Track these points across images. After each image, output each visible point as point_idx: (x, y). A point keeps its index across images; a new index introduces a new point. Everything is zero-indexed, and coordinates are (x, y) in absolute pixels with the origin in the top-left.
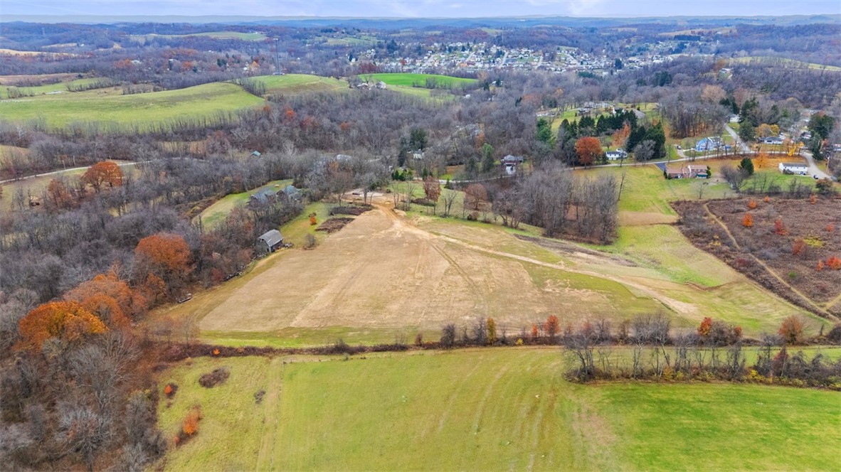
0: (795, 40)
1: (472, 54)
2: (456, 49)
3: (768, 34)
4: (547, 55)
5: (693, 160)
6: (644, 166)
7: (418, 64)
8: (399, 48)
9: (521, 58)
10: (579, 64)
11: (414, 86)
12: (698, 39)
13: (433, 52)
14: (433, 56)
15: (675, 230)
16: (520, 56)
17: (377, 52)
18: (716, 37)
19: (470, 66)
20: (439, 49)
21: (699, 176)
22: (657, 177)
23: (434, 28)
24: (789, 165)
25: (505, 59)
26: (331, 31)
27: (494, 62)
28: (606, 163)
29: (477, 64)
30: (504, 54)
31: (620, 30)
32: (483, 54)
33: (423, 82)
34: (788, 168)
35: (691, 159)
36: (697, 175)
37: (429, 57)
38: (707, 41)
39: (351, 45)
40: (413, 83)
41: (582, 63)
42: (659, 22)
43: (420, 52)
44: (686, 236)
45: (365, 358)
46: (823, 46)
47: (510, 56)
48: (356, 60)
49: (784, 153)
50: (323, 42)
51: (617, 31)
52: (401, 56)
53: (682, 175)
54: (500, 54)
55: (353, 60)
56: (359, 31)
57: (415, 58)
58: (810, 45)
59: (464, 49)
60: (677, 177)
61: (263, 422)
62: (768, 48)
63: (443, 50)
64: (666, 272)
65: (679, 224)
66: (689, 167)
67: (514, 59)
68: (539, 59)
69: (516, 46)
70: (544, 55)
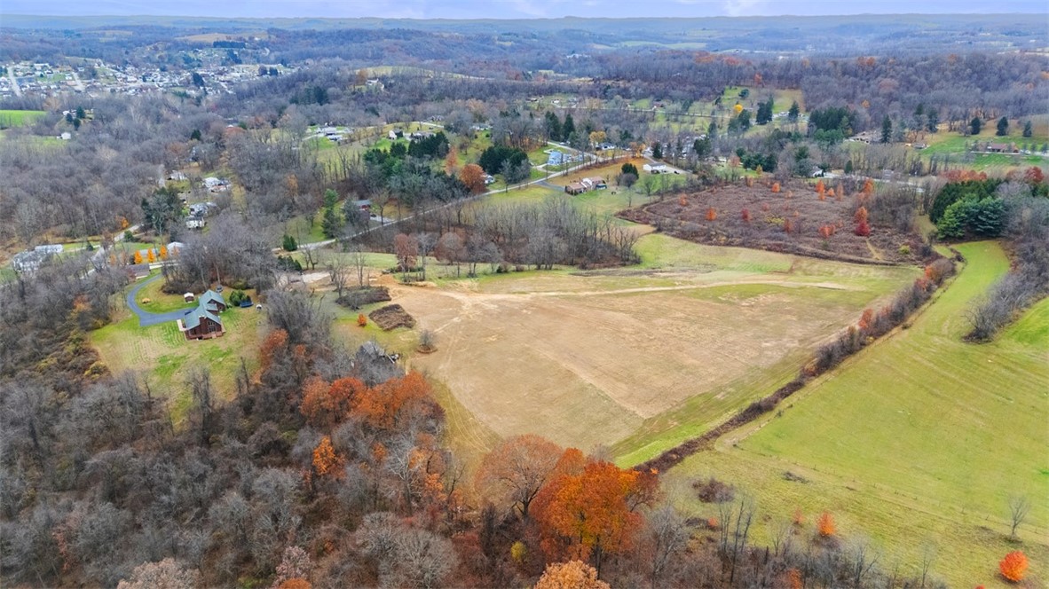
5: (568, 174)
6: (527, 187)
9: (42, 76)
10: (142, 82)
12: (243, 45)
15: (661, 236)
16: (38, 73)
21: (600, 187)
22: (562, 196)
24: (653, 165)
28: (487, 190)
30: (6, 71)
34: (654, 168)
35: (564, 172)
36: (597, 186)
41: (145, 81)
47: (20, 74)
53: (585, 188)
58: (373, 52)
60: (581, 192)
61: (851, 489)
62: (334, 56)
64: (732, 269)
65: (659, 230)
66: (586, 180)
67: (29, 76)
68: (72, 75)
69: (14, 59)
70: (76, 71)
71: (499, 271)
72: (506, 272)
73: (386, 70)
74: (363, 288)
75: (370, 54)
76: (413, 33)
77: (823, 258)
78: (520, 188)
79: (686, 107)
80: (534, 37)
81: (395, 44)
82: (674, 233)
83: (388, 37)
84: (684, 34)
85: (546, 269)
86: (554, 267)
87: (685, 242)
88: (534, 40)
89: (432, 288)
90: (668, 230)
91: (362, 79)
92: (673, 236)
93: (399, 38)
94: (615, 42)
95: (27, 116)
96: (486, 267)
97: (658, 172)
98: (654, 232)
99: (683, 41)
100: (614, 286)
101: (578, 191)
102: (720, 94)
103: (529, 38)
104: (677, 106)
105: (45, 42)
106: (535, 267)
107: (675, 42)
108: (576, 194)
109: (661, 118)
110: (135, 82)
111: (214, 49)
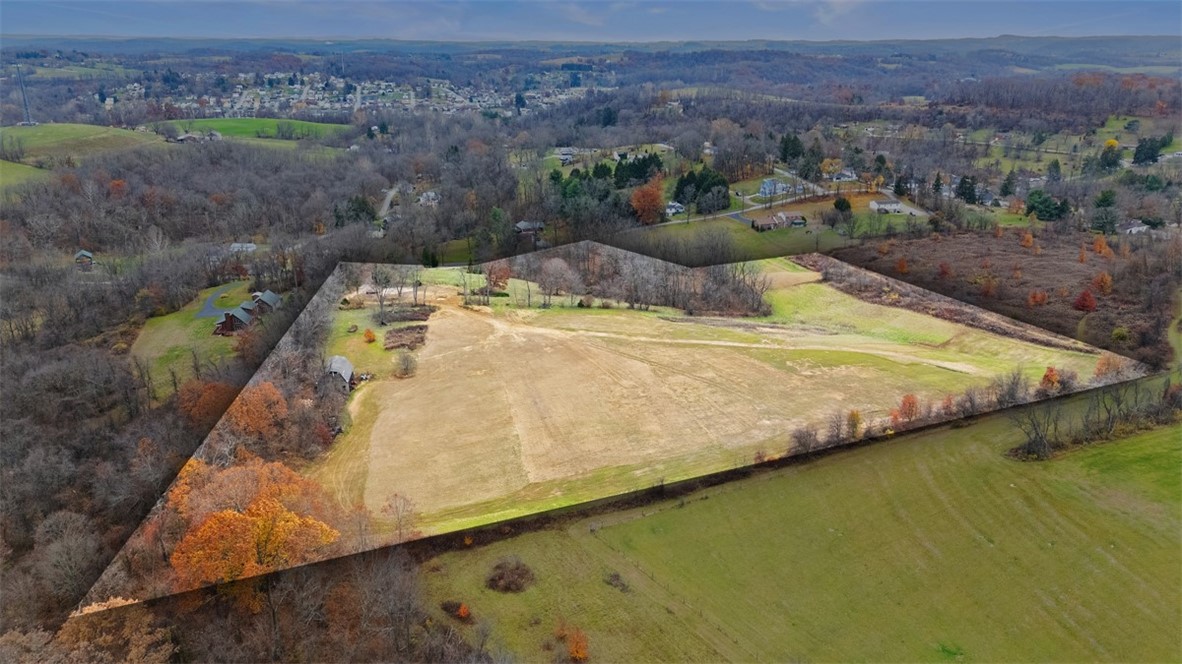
0: (700, 69)
1: (307, 89)
2: (279, 81)
3: (666, 63)
4: (419, 89)
5: (770, 207)
6: (715, 219)
7: (227, 105)
8: (186, 81)
9: (383, 94)
10: (467, 102)
11: (259, 137)
12: (590, 68)
13: (245, 87)
14: (245, 92)
15: (825, 287)
16: (381, 92)
17: (148, 88)
18: (610, 67)
19: (312, 106)
20: (252, 82)
21: (796, 224)
22: (745, 231)
23: (220, 53)
24: (881, 203)
25: (358, 95)
26: (35, 55)
27: (345, 100)
28: (667, 220)
29: (321, 104)
30: (355, 89)
31: (480, 57)
32: (324, 89)
33: (273, 131)
34: (882, 206)
35: (768, 205)
36: (793, 223)
37: (241, 94)
38: (602, 71)
39: (84, 78)
40: (258, 133)
41: (471, 101)
42: (514, 47)
43: (223, 87)
44: (847, 292)
45: (707, 498)
46: (733, 76)
47: (365, 92)
48: (116, 101)
49: (864, 190)
50: (29, 74)
51: (475, 59)
52: (193, 93)
53: (775, 225)
54: (349, 89)
55: (109, 101)
56: (86, 55)
57: (219, 97)
58: (719, 74)
59: (292, 82)
60: (770, 228)
61: (670, 612)
62: (676, 79)
63: (259, 82)
64: (873, 335)
65: (825, 280)
66: (780, 214)
67: (372, 95)
68: (409, 95)
69: (370, 78)
70: (415, 90)
71: (581, 305)
72: (589, 307)
73: (691, 92)
74: (416, 305)
75: (715, 77)
76: (776, 54)
77: (999, 334)
78: (705, 220)
79: (1040, 141)
80: (933, 58)
81: (749, 66)
82: (841, 285)
83: (746, 58)
84: (1158, 56)
85: (640, 309)
86: (651, 307)
87: (846, 296)
88: (932, 62)
89: (486, 314)
90: (836, 281)
91: (664, 100)
92: (838, 288)
93: (759, 60)
94: (1045, 64)
95: (328, 129)
96: (566, 300)
97: (887, 212)
98: (819, 282)
99: (1146, 65)
100: (688, 335)
101: (765, 227)
102: (1097, 126)
103: (925, 60)
104: (1026, 139)
105: (414, 64)
106: (627, 305)
107: (1135, 65)
108: (763, 230)
109: (996, 155)
110: (462, 102)
111: (561, 72)
